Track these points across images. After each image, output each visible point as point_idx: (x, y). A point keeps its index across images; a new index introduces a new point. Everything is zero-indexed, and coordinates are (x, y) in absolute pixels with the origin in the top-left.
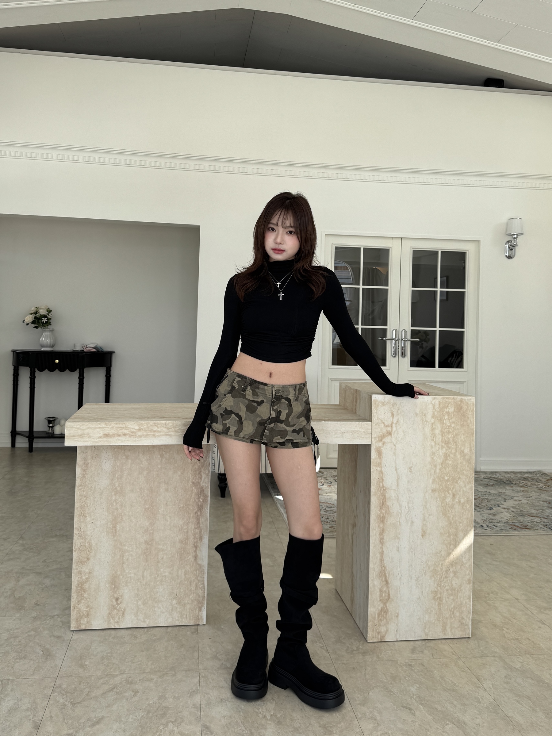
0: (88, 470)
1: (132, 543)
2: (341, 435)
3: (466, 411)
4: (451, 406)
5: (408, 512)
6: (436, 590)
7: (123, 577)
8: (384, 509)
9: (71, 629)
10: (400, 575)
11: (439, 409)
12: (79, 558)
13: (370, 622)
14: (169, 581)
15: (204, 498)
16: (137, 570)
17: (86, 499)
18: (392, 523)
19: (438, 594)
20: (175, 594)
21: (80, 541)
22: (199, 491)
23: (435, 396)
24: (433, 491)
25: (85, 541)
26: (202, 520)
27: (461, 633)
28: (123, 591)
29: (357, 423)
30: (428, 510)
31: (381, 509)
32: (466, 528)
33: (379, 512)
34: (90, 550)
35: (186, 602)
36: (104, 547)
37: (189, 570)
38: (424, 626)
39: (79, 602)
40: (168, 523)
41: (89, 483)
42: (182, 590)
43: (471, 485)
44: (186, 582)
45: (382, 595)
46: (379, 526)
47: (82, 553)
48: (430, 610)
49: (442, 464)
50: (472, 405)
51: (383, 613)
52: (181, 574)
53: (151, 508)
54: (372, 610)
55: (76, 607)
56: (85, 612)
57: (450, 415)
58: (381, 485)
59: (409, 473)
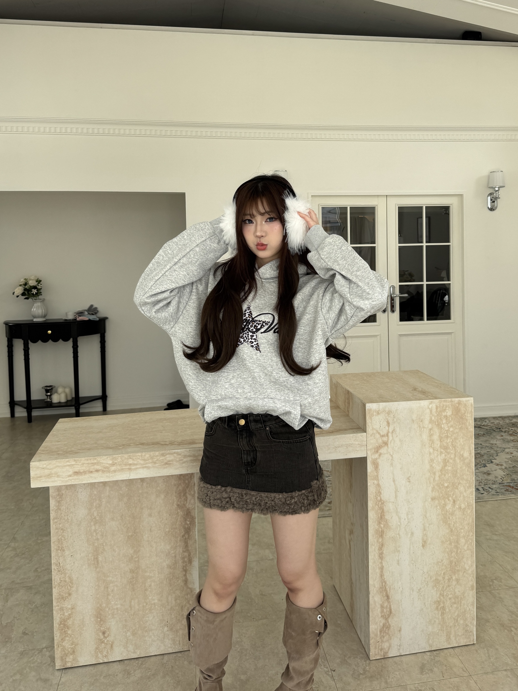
0: (63, 502)
1: (117, 573)
2: (334, 449)
3: (464, 413)
4: (448, 409)
5: (407, 523)
6: (439, 600)
7: (109, 609)
8: (382, 523)
9: (57, 668)
10: (401, 588)
11: (436, 413)
12: (60, 594)
13: (372, 639)
14: (159, 609)
15: (191, 520)
16: (124, 600)
17: (63, 532)
18: (391, 536)
19: (441, 603)
20: (166, 621)
21: (60, 576)
22: (185, 513)
23: (432, 400)
24: (433, 499)
25: (65, 576)
26: (190, 543)
27: (465, 640)
28: (110, 623)
29: (351, 435)
30: (428, 520)
31: (379, 523)
32: (467, 534)
33: (377, 527)
34: (71, 585)
35: (179, 628)
36: (86, 580)
37: (180, 594)
38: (427, 637)
39: (63, 640)
40: (154, 549)
41: (65, 516)
42: (173, 617)
43: (471, 489)
44: (177, 608)
45: (384, 610)
46: (377, 541)
47: (63, 588)
48: (433, 620)
49: (441, 470)
50: (470, 406)
51: (385, 628)
52: (171, 600)
53: (135, 535)
54: (374, 627)
55: (59, 645)
56: (70, 649)
57: (448, 419)
58: (379, 498)
59: (408, 483)
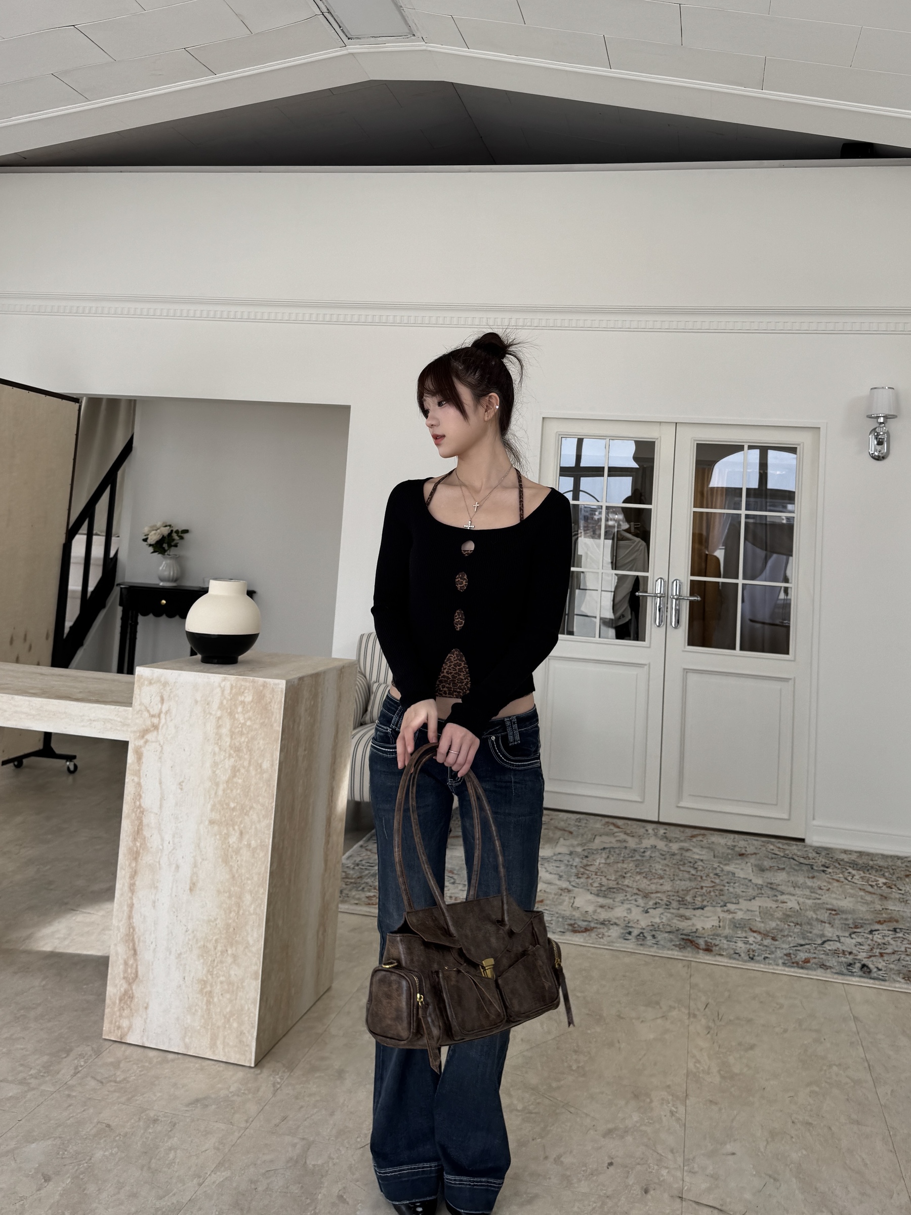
2: (89, 723)
3: (270, 703)
4: (247, 693)
5: (173, 849)
6: (205, 979)
8: (139, 840)
10: (154, 944)
11: (230, 696)
13: (108, 1008)
18: (148, 863)
19: (208, 986)
23: (225, 676)
24: (212, 822)
27: (238, 1057)
29: (112, 707)
30: (201, 852)
31: (135, 840)
32: (256, 888)
33: (131, 844)
38: (183, 1031)
43: (268, 822)
45: (128, 970)
46: (130, 865)
48: (194, 1008)
49: (227, 782)
50: (279, 693)
51: (126, 997)
54: (112, 990)
57: (246, 706)
58: (138, 803)
59: (180, 791)
